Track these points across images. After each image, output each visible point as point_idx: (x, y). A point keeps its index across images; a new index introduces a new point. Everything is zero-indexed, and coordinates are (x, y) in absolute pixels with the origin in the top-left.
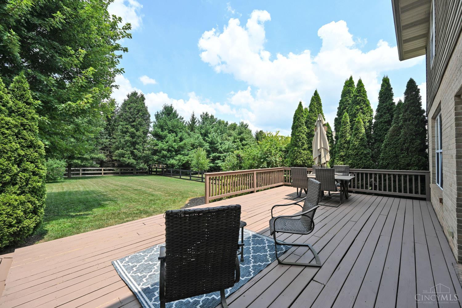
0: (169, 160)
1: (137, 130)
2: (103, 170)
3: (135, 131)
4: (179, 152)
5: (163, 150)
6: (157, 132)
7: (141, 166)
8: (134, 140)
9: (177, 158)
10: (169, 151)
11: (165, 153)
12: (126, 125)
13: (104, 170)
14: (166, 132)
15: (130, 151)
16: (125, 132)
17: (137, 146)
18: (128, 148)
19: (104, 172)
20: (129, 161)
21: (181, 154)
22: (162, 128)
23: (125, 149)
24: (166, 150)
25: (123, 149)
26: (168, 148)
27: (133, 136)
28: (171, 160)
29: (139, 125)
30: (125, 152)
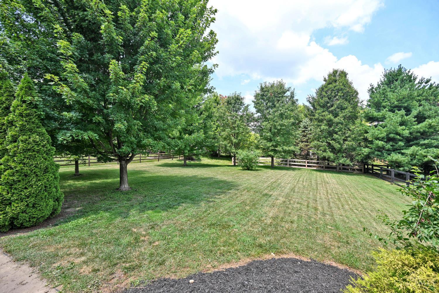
0: (389, 154)
1: (336, 116)
2: (306, 163)
3: (332, 118)
4: (415, 142)
5: (377, 139)
6: (368, 114)
7: (342, 161)
8: (331, 129)
9: (409, 151)
10: (389, 140)
11: (380, 143)
12: (323, 112)
13: (308, 163)
14: (384, 112)
15: (327, 142)
16: (321, 121)
17: (335, 136)
18: (324, 139)
19: (308, 164)
20: (324, 154)
21: (417, 145)
22: (378, 106)
23: (321, 140)
24: (383, 138)
25: (318, 141)
26: (387, 135)
27: (330, 123)
28: (393, 154)
29: (338, 108)
30: (321, 143)
